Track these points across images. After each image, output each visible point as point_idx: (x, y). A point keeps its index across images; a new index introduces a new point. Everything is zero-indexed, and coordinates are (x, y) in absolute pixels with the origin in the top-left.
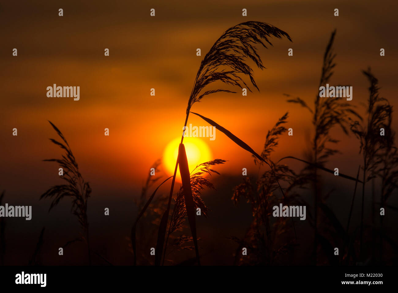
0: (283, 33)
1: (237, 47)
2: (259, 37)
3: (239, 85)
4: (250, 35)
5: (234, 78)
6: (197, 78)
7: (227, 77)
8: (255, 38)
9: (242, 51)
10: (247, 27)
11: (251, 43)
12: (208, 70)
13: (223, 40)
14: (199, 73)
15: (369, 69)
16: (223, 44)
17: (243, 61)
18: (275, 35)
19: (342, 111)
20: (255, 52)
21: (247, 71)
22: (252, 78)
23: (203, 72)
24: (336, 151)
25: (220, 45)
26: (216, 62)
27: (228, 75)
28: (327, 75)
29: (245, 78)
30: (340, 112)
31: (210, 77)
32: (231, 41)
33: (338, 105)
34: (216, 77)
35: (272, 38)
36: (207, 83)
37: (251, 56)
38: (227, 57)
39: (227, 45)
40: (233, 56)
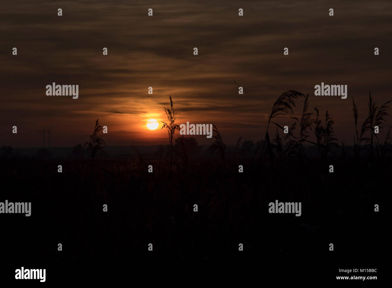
0: (302, 94)
1: (287, 99)
2: (294, 96)
3: (288, 112)
4: (291, 95)
5: (286, 110)
6: (273, 109)
7: (283, 110)
8: (293, 96)
9: (288, 101)
10: (290, 92)
11: (292, 98)
12: (276, 107)
13: (282, 97)
14: (273, 107)
15: (316, 107)
16: (282, 98)
17: (289, 104)
18: (300, 95)
19: (311, 122)
20: (293, 101)
21: (290, 107)
22: (291, 110)
23: (274, 108)
24: (308, 136)
25: (281, 98)
26: (279, 104)
27: (284, 109)
28: (305, 109)
29: (290, 110)
30: (310, 122)
31: (277, 109)
32: (285, 97)
33: (310, 120)
34: (280, 109)
35: (298, 96)
36: (276, 111)
37: (291, 102)
38: (283, 103)
39: (283, 98)
40: (285, 102)
